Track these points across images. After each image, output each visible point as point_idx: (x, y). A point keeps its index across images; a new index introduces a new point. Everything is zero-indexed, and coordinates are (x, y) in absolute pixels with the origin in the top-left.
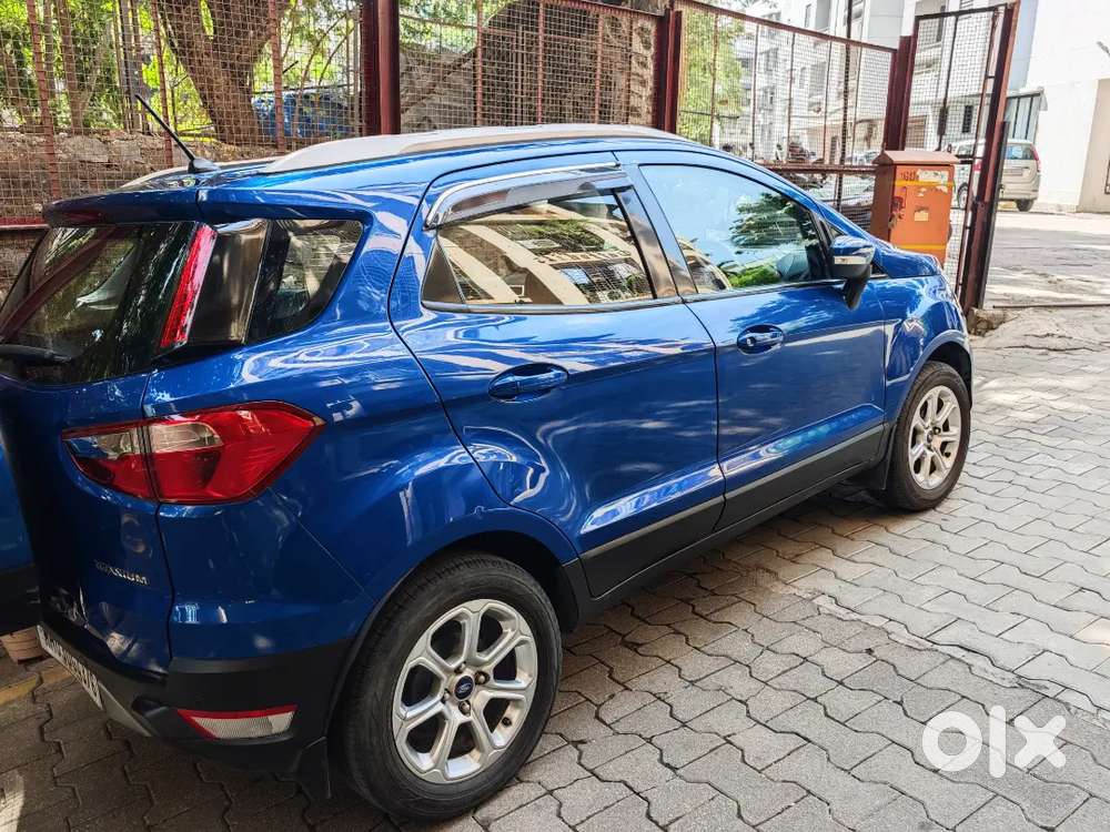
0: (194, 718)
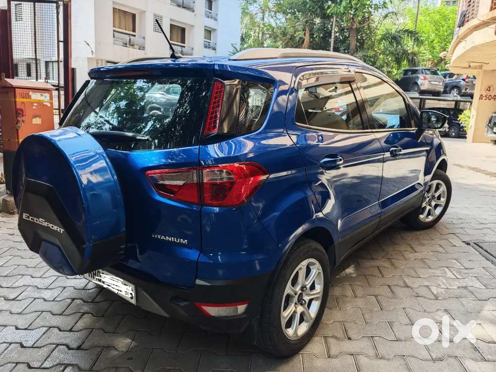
0: (205, 308)
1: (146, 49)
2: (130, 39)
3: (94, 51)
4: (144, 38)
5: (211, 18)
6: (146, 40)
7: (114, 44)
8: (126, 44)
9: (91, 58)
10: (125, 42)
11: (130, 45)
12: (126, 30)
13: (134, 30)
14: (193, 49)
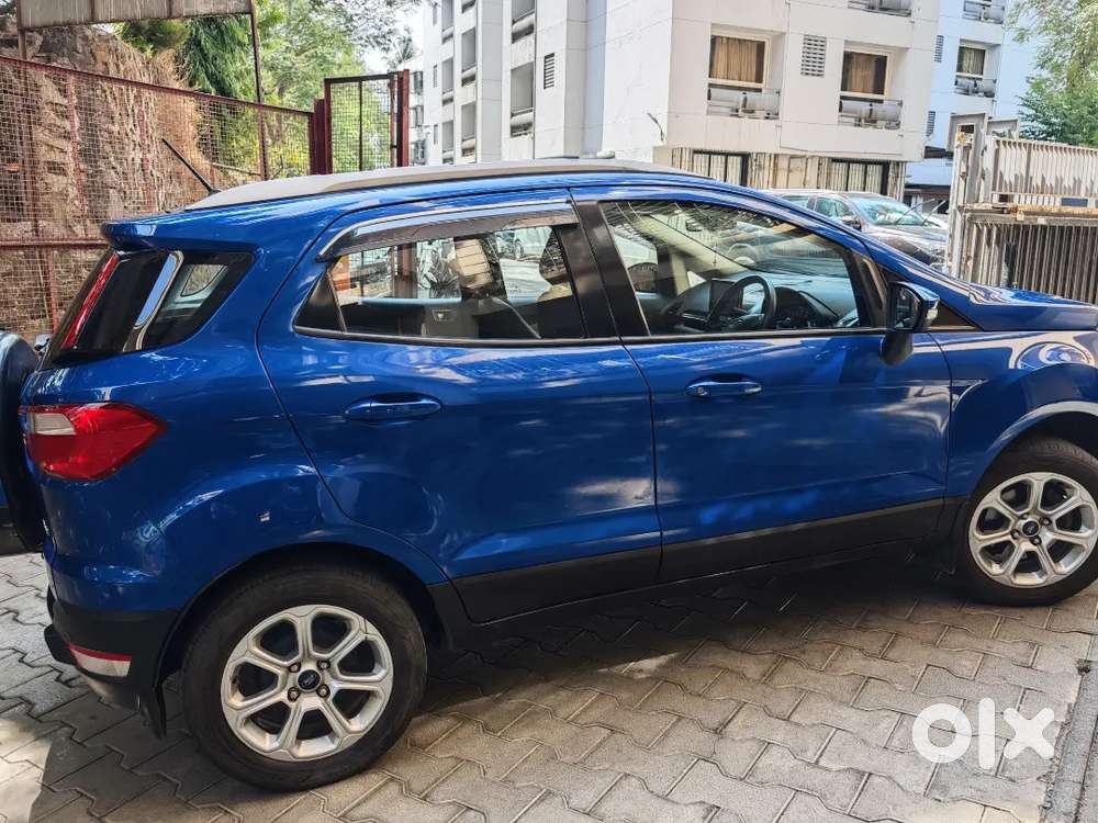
1: (780, 115)
2: (745, 99)
3: (665, 132)
4: (778, 93)
5: (986, 19)
6: (782, 96)
7: (708, 113)
8: (737, 111)
9: (659, 147)
10: (734, 105)
11: (744, 111)
12: (740, 80)
13: (759, 79)
14: (901, 104)
